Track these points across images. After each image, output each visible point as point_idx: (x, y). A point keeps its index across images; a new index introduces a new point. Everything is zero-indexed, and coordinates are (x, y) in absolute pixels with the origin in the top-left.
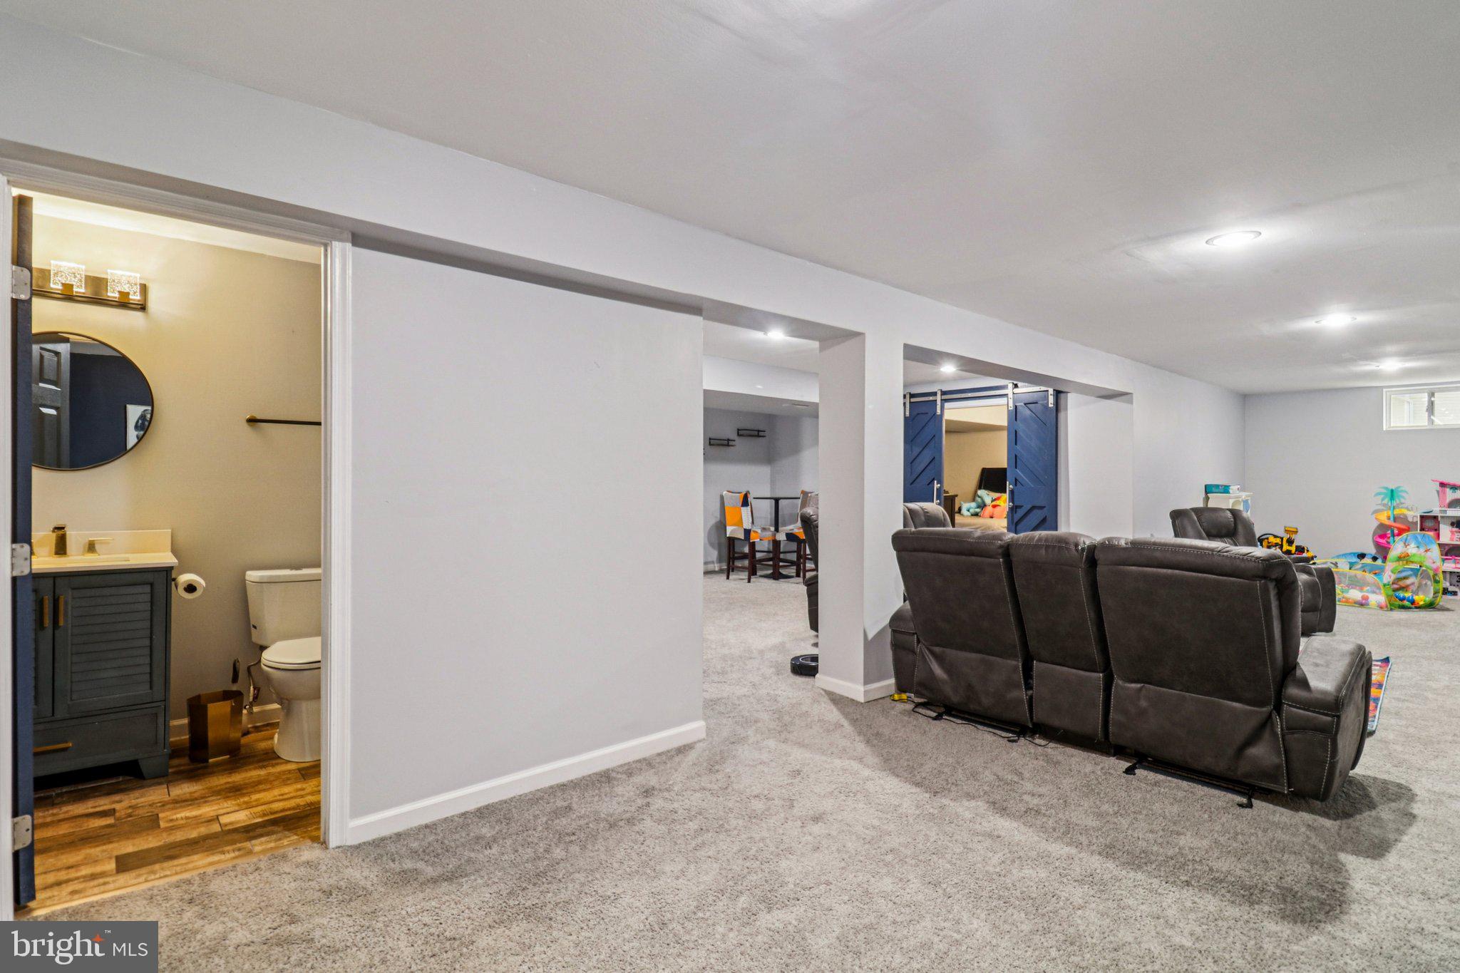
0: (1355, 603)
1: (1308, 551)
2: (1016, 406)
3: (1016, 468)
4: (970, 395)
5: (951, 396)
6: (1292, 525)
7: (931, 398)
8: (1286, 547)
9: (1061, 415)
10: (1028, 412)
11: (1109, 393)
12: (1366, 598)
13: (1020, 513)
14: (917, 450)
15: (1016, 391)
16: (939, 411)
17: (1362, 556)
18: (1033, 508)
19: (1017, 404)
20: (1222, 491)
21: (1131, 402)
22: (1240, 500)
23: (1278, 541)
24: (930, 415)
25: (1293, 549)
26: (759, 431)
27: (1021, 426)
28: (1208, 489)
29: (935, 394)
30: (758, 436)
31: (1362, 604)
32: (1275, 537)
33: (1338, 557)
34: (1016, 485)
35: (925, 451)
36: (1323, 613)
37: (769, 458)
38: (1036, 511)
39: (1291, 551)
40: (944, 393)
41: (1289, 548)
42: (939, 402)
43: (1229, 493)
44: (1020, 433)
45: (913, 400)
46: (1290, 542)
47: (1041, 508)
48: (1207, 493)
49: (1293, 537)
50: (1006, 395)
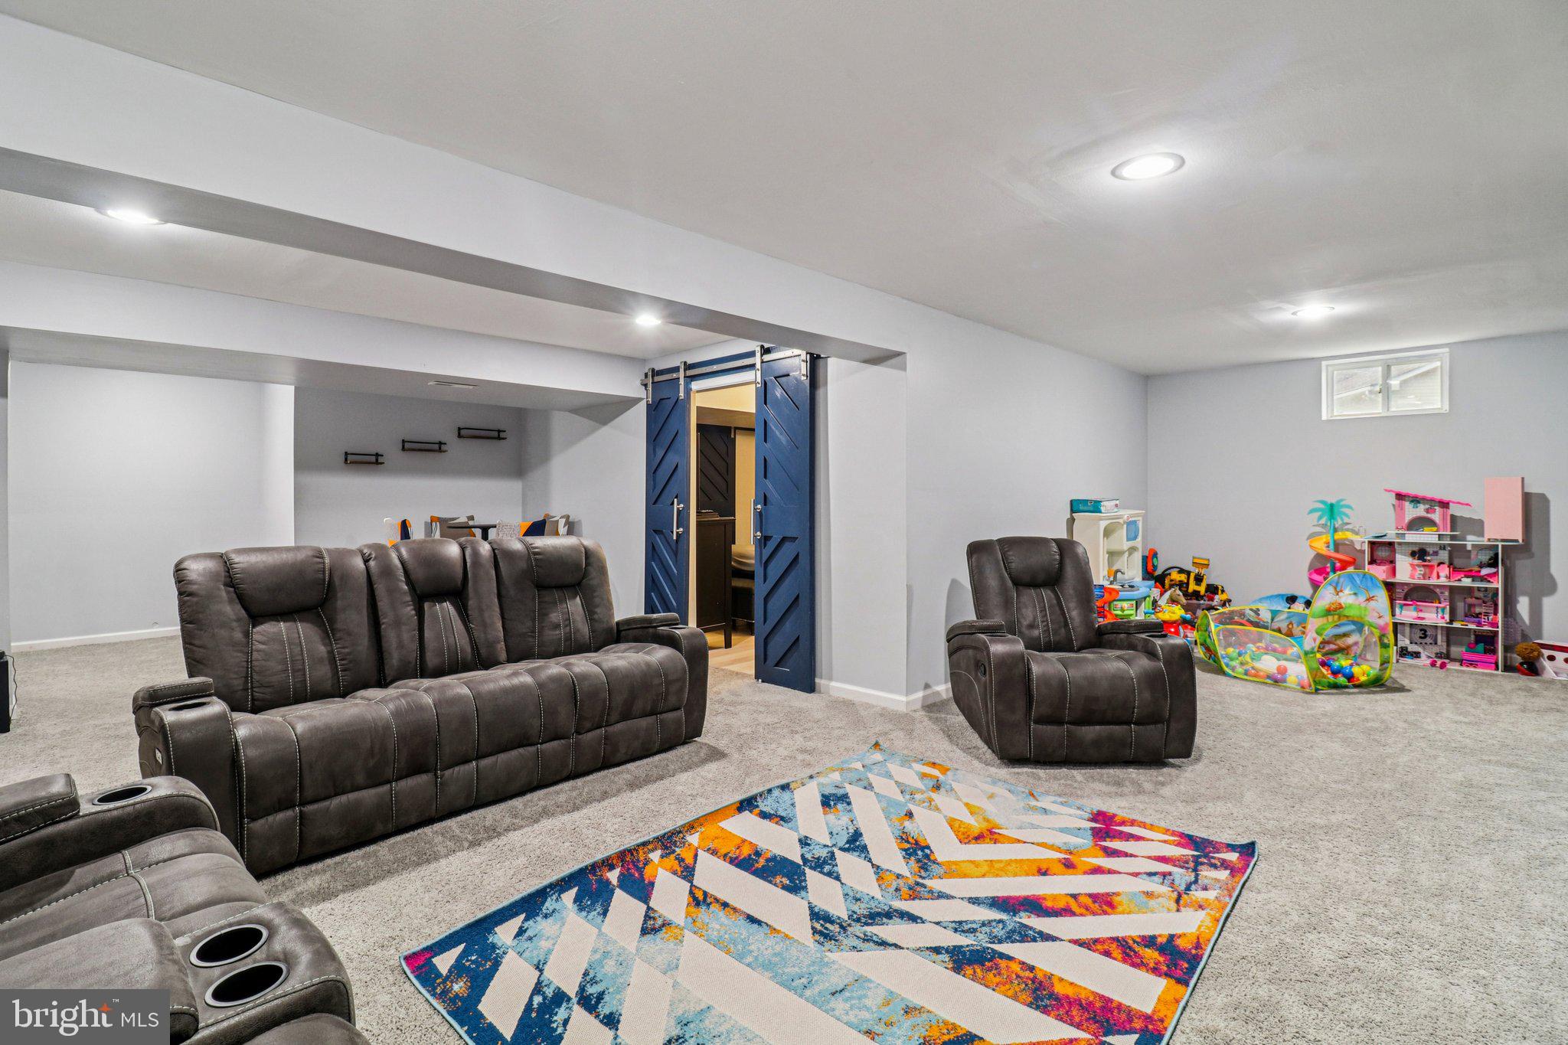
0: (1268, 677)
1: (1223, 591)
2: (765, 382)
3: (765, 477)
4: (715, 368)
5: (696, 371)
6: (1203, 554)
7: (675, 375)
8: (1192, 587)
9: (820, 393)
10: (779, 392)
11: (874, 354)
12: (1283, 671)
13: (771, 545)
14: (660, 453)
15: (767, 357)
16: (682, 394)
17: (1292, 600)
18: (784, 540)
19: (767, 379)
20: (1092, 509)
21: (903, 368)
22: (1121, 521)
23: (1183, 577)
24: (672, 402)
25: (1202, 589)
26: (499, 431)
27: (771, 412)
28: (1076, 506)
29: (676, 369)
30: (499, 438)
31: (1277, 680)
32: (1181, 571)
33: (1261, 600)
34: (765, 504)
35: (670, 455)
36: (1174, 725)
37: (519, 468)
38: (787, 545)
39: (1199, 592)
40: (688, 367)
41: (1197, 588)
42: (682, 381)
43: (1100, 512)
44: (772, 425)
45: (657, 379)
46: (1199, 579)
47: (794, 539)
48: (1072, 511)
49: (1203, 571)
50: (752, 366)
